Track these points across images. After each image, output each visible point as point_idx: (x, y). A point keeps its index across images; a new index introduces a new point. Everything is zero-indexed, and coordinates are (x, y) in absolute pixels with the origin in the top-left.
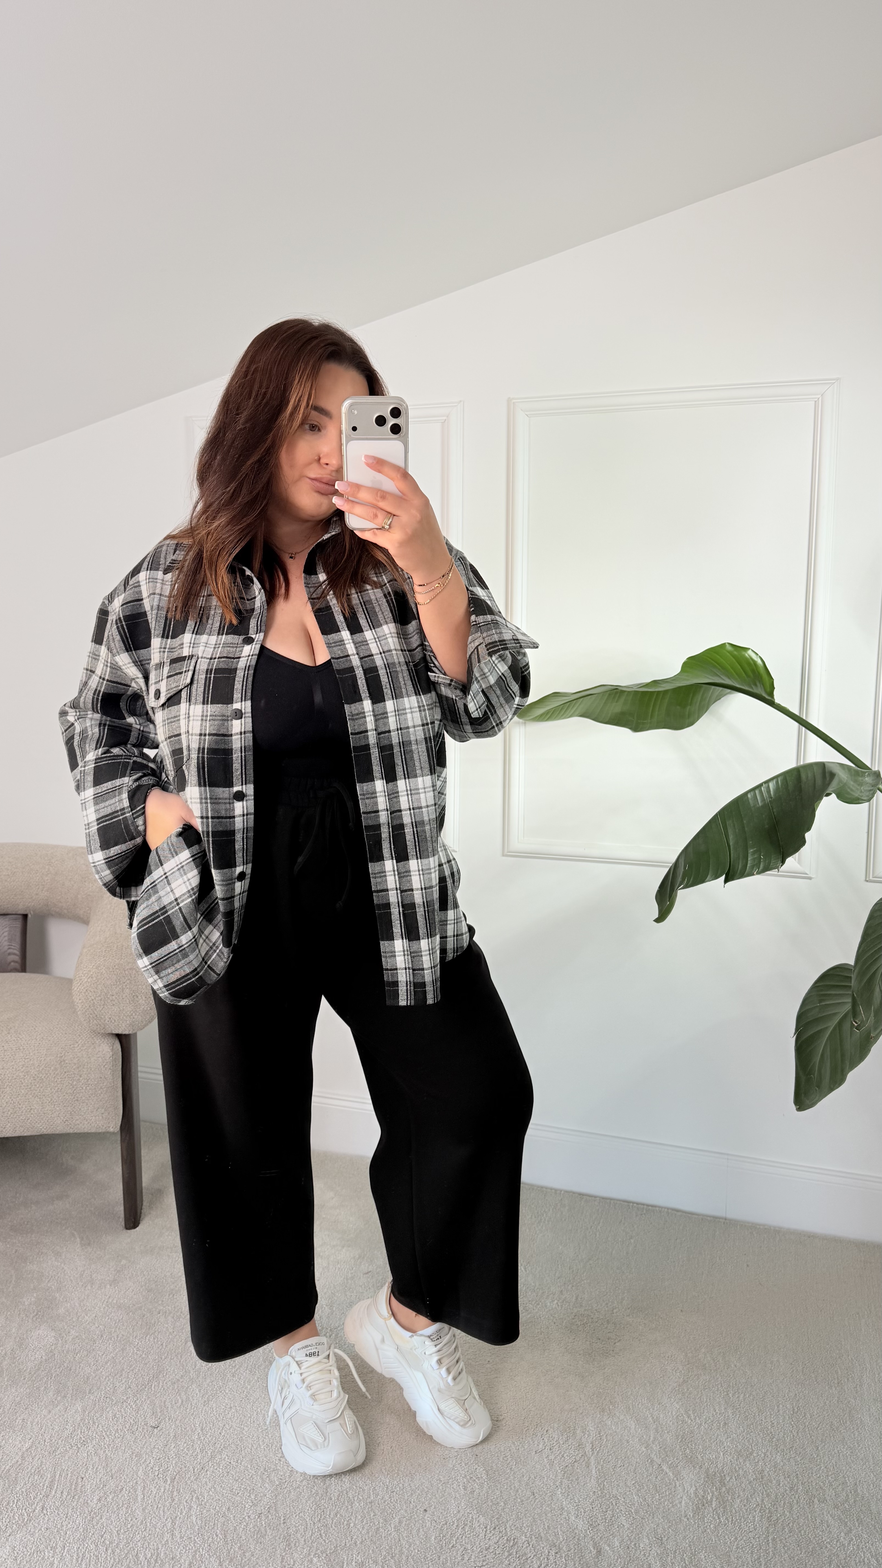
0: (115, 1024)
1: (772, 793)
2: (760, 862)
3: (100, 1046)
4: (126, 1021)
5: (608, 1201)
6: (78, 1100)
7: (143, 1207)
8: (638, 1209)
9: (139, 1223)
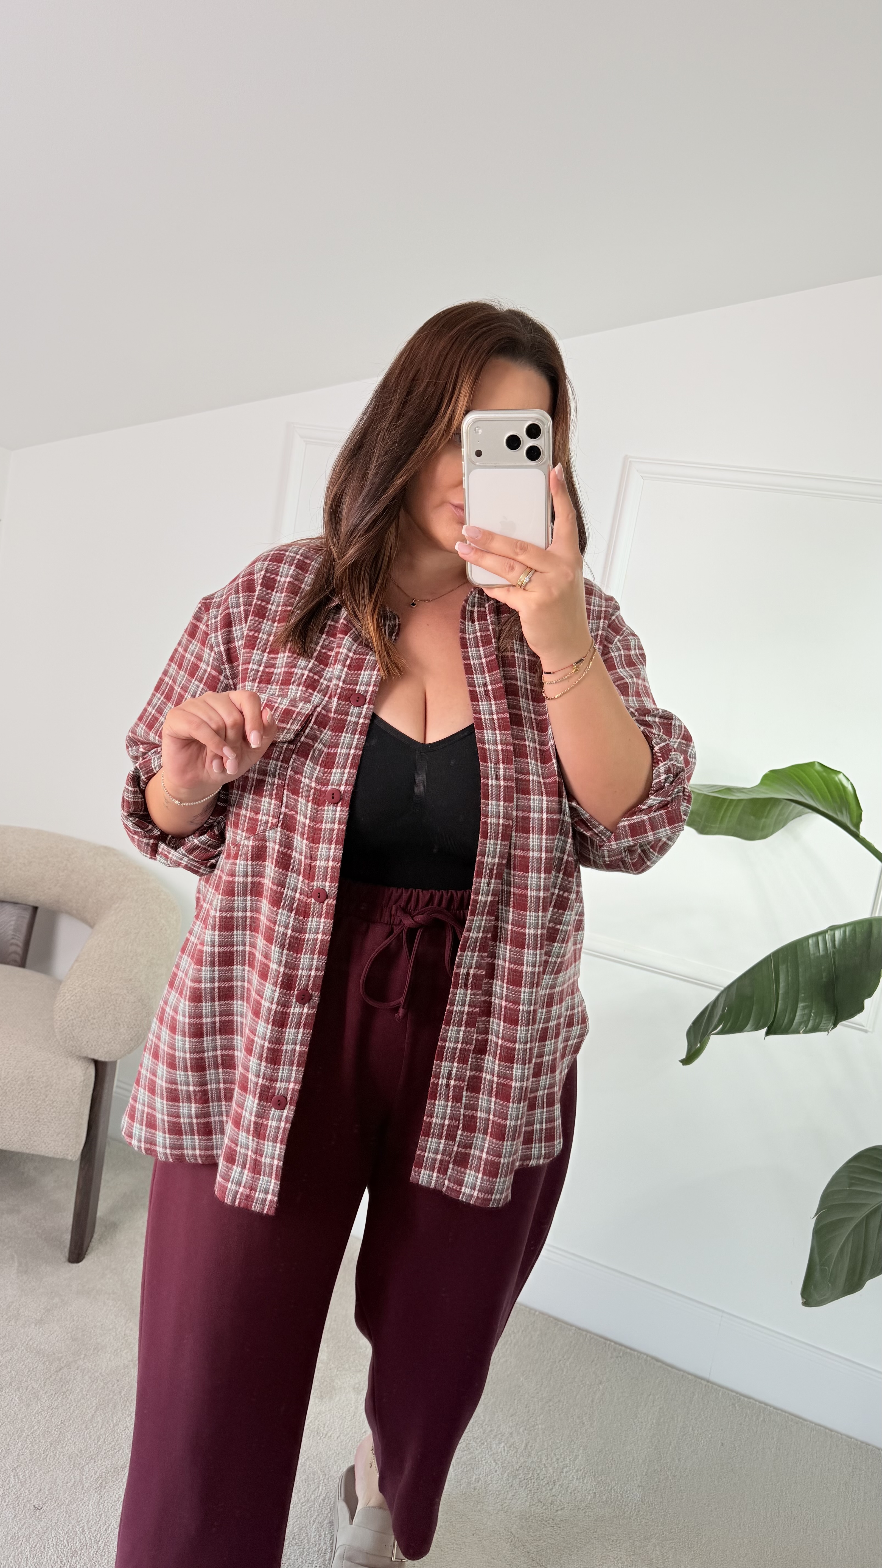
0: (93, 1048)
1: (837, 943)
2: (809, 1020)
3: (72, 1067)
4: (104, 1048)
5: (584, 1333)
6: (39, 1121)
7: (93, 1240)
8: (615, 1350)
9: (84, 1258)
